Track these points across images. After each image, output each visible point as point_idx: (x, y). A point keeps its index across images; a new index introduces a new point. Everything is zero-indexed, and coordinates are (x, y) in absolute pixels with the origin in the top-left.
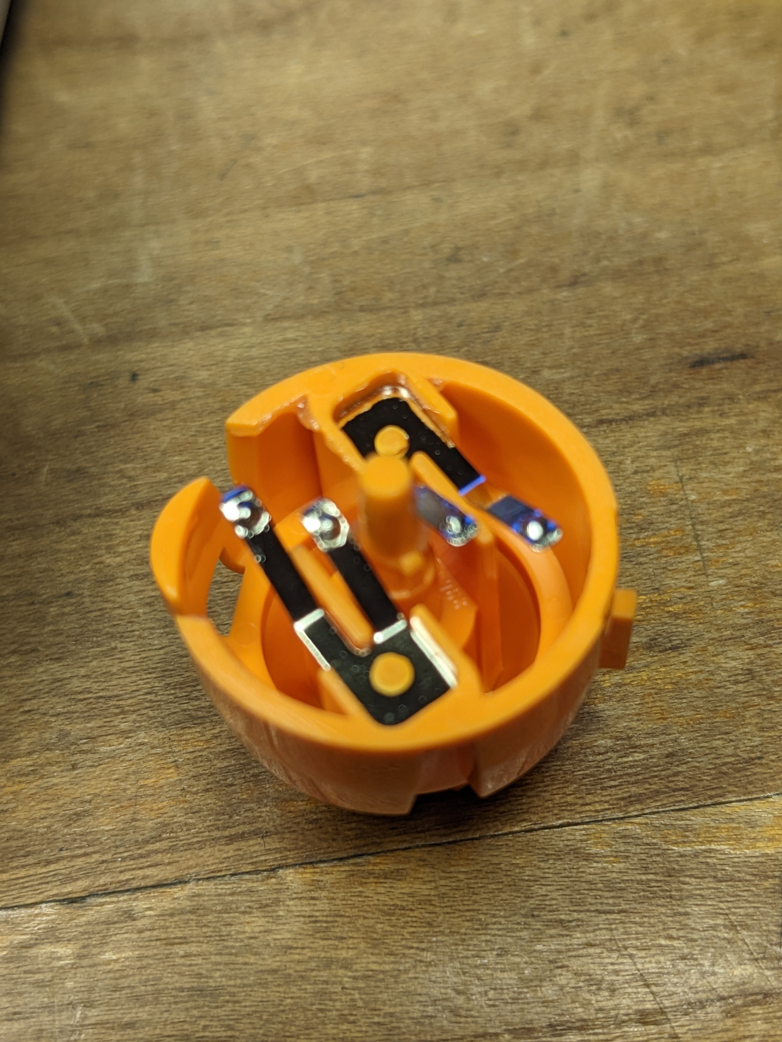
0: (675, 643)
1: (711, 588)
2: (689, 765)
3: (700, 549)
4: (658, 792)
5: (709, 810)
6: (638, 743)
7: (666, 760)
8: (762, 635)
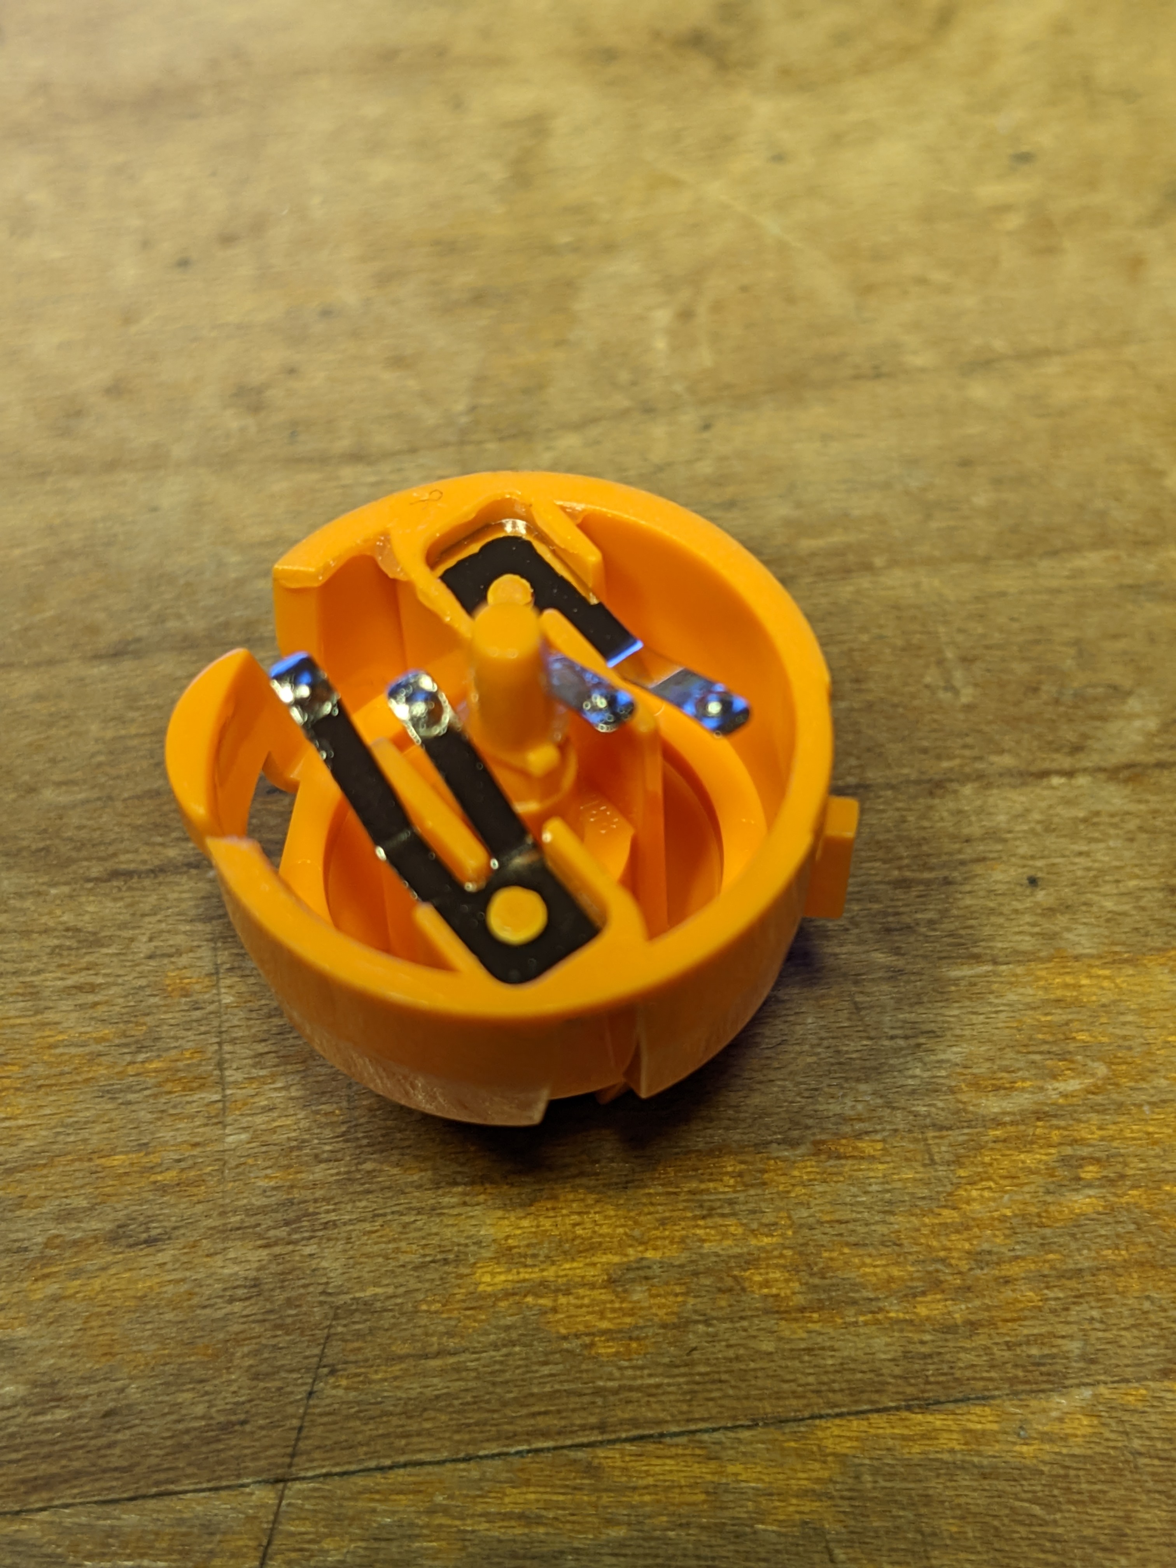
0: (154, 1233)
1: (226, 1147)
2: (135, 1431)
3: (222, 1083)
4: (78, 1474)
5: (151, 1504)
6: (64, 1393)
7: (102, 1422)
8: (287, 1223)
